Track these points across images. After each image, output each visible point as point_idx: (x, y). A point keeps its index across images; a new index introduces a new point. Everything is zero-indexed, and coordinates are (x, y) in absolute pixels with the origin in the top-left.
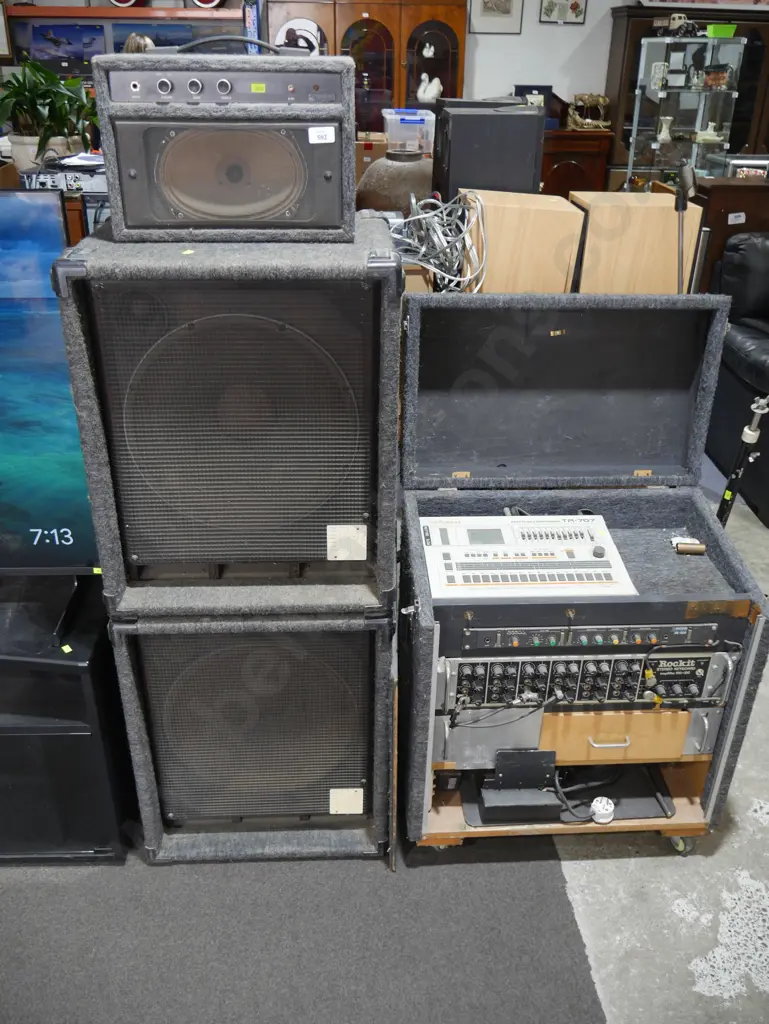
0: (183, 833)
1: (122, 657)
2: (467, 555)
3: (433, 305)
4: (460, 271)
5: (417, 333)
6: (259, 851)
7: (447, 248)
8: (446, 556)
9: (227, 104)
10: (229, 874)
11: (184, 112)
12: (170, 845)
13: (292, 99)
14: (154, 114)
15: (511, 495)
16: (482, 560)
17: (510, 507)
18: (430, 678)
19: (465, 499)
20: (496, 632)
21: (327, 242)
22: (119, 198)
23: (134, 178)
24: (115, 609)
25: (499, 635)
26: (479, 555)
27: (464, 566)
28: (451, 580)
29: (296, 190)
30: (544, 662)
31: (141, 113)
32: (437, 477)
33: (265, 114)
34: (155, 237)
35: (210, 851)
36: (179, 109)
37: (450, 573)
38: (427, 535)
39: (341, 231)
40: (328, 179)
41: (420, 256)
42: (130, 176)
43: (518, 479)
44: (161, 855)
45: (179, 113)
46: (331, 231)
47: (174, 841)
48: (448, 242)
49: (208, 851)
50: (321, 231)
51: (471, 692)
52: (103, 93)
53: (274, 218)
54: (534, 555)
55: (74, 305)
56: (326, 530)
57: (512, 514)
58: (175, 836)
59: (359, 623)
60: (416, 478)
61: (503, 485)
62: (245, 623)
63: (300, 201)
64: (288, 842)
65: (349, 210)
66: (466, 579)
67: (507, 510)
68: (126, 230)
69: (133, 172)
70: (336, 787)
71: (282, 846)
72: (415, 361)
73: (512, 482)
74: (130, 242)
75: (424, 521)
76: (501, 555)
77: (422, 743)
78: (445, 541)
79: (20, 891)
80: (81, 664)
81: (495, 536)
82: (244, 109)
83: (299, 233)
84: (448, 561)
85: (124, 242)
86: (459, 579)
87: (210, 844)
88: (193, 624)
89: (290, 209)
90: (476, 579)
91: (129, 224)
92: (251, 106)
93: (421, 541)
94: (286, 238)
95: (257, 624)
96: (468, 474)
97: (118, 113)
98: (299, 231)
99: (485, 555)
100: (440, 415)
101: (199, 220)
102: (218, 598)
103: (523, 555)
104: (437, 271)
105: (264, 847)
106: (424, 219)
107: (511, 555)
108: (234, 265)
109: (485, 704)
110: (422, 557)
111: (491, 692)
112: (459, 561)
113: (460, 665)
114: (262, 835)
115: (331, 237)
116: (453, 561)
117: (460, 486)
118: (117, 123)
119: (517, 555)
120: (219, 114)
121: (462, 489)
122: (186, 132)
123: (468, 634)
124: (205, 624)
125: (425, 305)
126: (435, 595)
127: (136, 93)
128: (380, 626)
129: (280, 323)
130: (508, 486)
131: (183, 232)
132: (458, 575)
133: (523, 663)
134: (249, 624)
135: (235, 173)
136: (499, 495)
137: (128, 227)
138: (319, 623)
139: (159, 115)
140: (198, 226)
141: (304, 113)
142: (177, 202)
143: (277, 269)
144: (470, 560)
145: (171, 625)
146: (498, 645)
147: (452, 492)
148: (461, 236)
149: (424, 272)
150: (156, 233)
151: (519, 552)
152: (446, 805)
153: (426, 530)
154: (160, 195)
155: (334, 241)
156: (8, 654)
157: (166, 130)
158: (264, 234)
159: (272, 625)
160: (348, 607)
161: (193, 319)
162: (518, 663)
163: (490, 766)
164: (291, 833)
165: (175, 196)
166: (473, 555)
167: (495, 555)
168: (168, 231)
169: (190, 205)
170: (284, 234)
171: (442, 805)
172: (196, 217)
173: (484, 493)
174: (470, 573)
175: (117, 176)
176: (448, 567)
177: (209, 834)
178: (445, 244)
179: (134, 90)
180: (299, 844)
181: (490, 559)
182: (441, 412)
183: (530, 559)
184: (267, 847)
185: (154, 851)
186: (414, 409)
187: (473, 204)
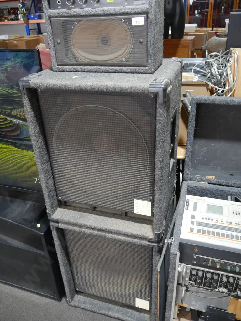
0: (83, 296)
1: (54, 234)
2: (203, 218)
3: (202, 102)
4: (225, 85)
5: (194, 114)
6: (107, 313)
7: (218, 75)
8: (193, 217)
9: (96, 8)
10: (94, 318)
11: (78, 13)
12: (77, 299)
13: (126, 4)
14: (66, 15)
15: (233, 190)
16: (210, 222)
17: (231, 195)
18: (174, 273)
19: (210, 188)
20: (209, 259)
21: (141, 73)
22: (54, 53)
23: (59, 44)
24: (50, 217)
25: (211, 261)
26: (209, 219)
27: (200, 224)
28: (192, 230)
29: (128, 49)
30: (233, 277)
31: (61, 14)
32: (199, 177)
33: (112, 12)
34: (68, 70)
35: (89, 307)
36: (75, 11)
37: (192, 226)
38: (187, 204)
39: (147, 68)
40: (141, 43)
41: (207, 78)
42: (57, 43)
43: (237, 183)
44: (72, 303)
45: (75, 14)
46: (142, 68)
47: (79, 298)
48: (218, 72)
49: (88, 306)
50: (138, 68)
51: (195, 281)
52: (45, 6)
53: (118, 62)
54: (236, 224)
55: (27, 98)
56: (133, 201)
57: (231, 200)
58: (79, 296)
59: (145, 243)
60: (190, 176)
61: (230, 184)
62: (99, 232)
63: (130, 54)
64: (118, 311)
65: (151, 58)
66: (199, 231)
67: (229, 197)
68: (57, 66)
69: (59, 41)
70: (138, 298)
71: (116, 313)
72: (192, 126)
73: (234, 184)
74: (59, 71)
75: (189, 197)
76: (219, 221)
77: (170, 297)
78: (195, 209)
79: (25, 302)
80: (41, 233)
81: (219, 210)
82: (103, 10)
83: (128, 69)
84: (193, 220)
85: (57, 71)
86: (195, 231)
87: (90, 304)
88: (79, 229)
89: (125, 58)
90: (204, 232)
91: (58, 64)
92: (106, 8)
93: (183, 207)
94: (122, 71)
95: (103, 234)
96: (214, 177)
97: (52, 15)
98: (128, 67)
99: (212, 220)
100: (205, 149)
101: (87, 62)
102: (89, 220)
103: (231, 223)
104: (213, 85)
105: (109, 311)
106: (210, 61)
107: (225, 222)
108: (88, 84)
109: (202, 287)
110: (182, 215)
111: (205, 283)
112: (198, 221)
113: (191, 268)
114: (110, 305)
115: (142, 71)
116: (195, 220)
117: (209, 182)
118: (52, 19)
119: (227, 222)
120: (92, 13)
121: (210, 184)
122: (82, 22)
123: (195, 257)
124: (83, 230)
125: (198, 102)
126: (182, 236)
127: (60, 5)
128: (154, 246)
129: (114, 111)
130: (232, 185)
131: (79, 68)
132: (196, 228)
133: (222, 275)
134: (100, 233)
135: (105, 41)
136: (227, 189)
137: (58, 65)
138: (128, 239)
139: (67, 15)
140: (85, 65)
141: (130, 10)
142: (78, 54)
143: (106, 86)
144: (204, 221)
145: (71, 227)
146: (210, 264)
147: (205, 185)
148: (226, 69)
149: (207, 85)
150: (69, 68)
151: (229, 221)
152: (184, 318)
153: (188, 201)
154: (72, 52)
155: (144, 73)
156: (20, 223)
157: (73, 22)
158: (112, 69)
159: (109, 235)
160: (140, 236)
161: (77, 107)
162: (220, 274)
163: (204, 311)
164: (121, 308)
165: (77, 52)
166: (206, 219)
167: (217, 221)
168: (73, 67)
169: (83, 55)
170: (121, 69)
171: (182, 317)
172: (86, 61)
173: (220, 187)
174: (202, 228)
175: (53, 43)
176: (192, 223)
177: (91, 299)
178: (217, 73)
179: (59, 4)
180: (122, 314)
181: (213, 222)
182: (205, 148)
183: (234, 226)
184: (110, 312)
185: (69, 301)
186: (191, 147)
187: (233, 55)
